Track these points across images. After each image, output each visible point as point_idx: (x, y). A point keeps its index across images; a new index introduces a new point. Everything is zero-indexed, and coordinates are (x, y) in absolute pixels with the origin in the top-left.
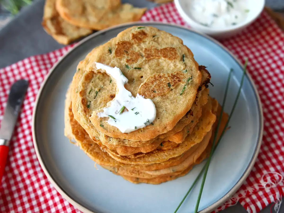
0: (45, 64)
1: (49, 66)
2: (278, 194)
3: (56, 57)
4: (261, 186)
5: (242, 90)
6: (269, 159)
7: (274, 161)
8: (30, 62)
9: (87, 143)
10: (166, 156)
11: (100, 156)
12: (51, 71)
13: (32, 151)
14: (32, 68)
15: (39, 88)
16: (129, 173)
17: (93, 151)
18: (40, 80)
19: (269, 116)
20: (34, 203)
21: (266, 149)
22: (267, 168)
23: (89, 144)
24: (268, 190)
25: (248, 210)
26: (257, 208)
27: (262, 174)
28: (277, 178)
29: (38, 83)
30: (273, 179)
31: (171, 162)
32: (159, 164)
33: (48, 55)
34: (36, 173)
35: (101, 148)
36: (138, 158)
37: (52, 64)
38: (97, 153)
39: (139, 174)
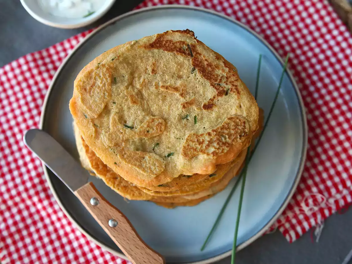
0: (45, 64)
1: (50, 67)
2: (319, 217)
4: (302, 210)
5: (281, 91)
6: (311, 177)
7: (317, 179)
8: (27, 63)
9: (112, 176)
11: (129, 191)
14: (30, 70)
15: (43, 98)
17: (120, 186)
18: (42, 85)
19: (314, 124)
20: (54, 236)
22: (309, 188)
23: (113, 178)
25: (288, 237)
26: (297, 234)
27: (303, 196)
28: (320, 200)
29: (39, 90)
30: (315, 201)
34: (51, 204)
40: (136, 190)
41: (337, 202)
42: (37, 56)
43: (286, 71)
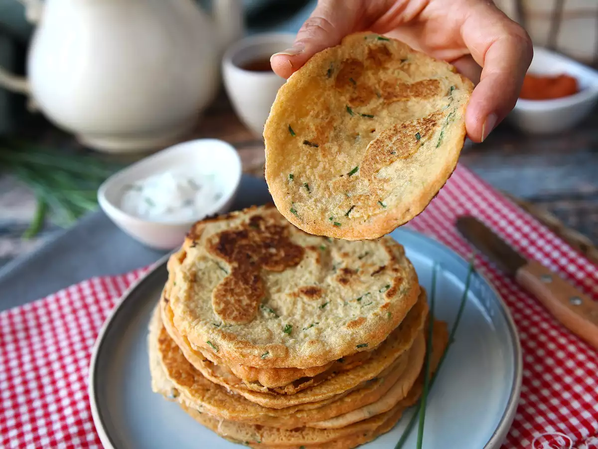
7: (552, 416)
9: (200, 387)
16: (284, 438)
17: (213, 399)
23: (203, 390)
39: (304, 438)
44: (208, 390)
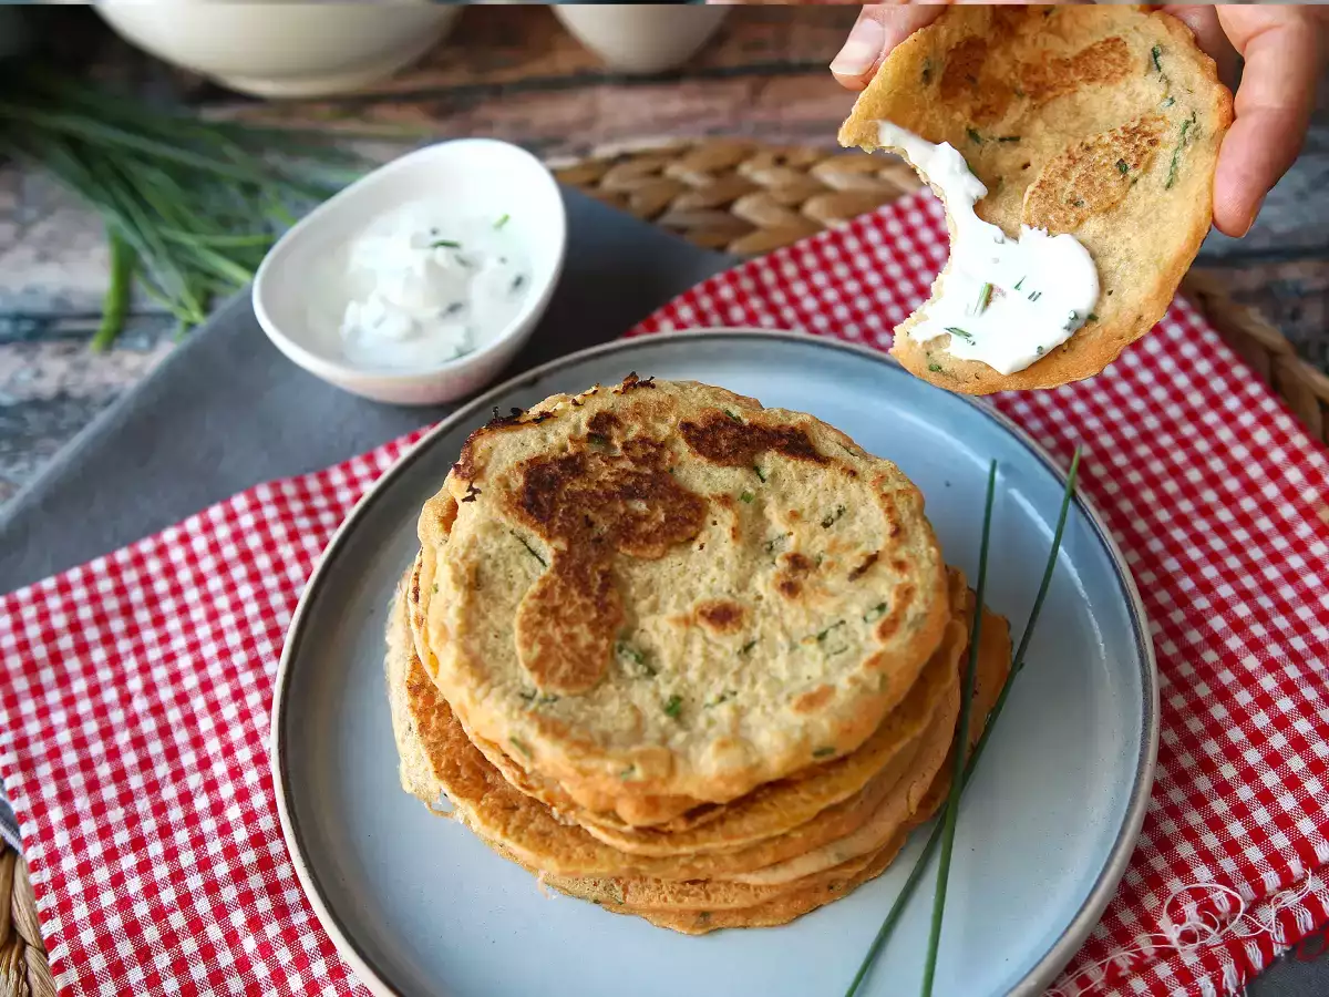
0: (311, 512)
1: (327, 518)
2: (1229, 970)
3: (353, 483)
4: (1165, 941)
6: (1190, 834)
7: (1211, 841)
8: (256, 506)
10: (807, 802)
11: (555, 845)
12: (334, 537)
13: (275, 848)
14: (261, 526)
15: (292, 604)
17: (525, 831)
18: (295, 572)
21: (1177, 796)
22: (1182, 869)
23: (505, 808)
24: (1190, 958)
27: (1162, 896)
28: (1225, 906)
29: (286, 586)
30: (1207, 908)
31: (825, 825)
32: (784, 836)
33: (323, 476)
34: (290, 935)
35: (555, 812)
36: (703, 826)
37: (336, 508)
38: (543, 835)
40: (579, 845)
41: (1286, 917)
42: (289, 489)
43: (1073, 496)
44: (515, 808)
